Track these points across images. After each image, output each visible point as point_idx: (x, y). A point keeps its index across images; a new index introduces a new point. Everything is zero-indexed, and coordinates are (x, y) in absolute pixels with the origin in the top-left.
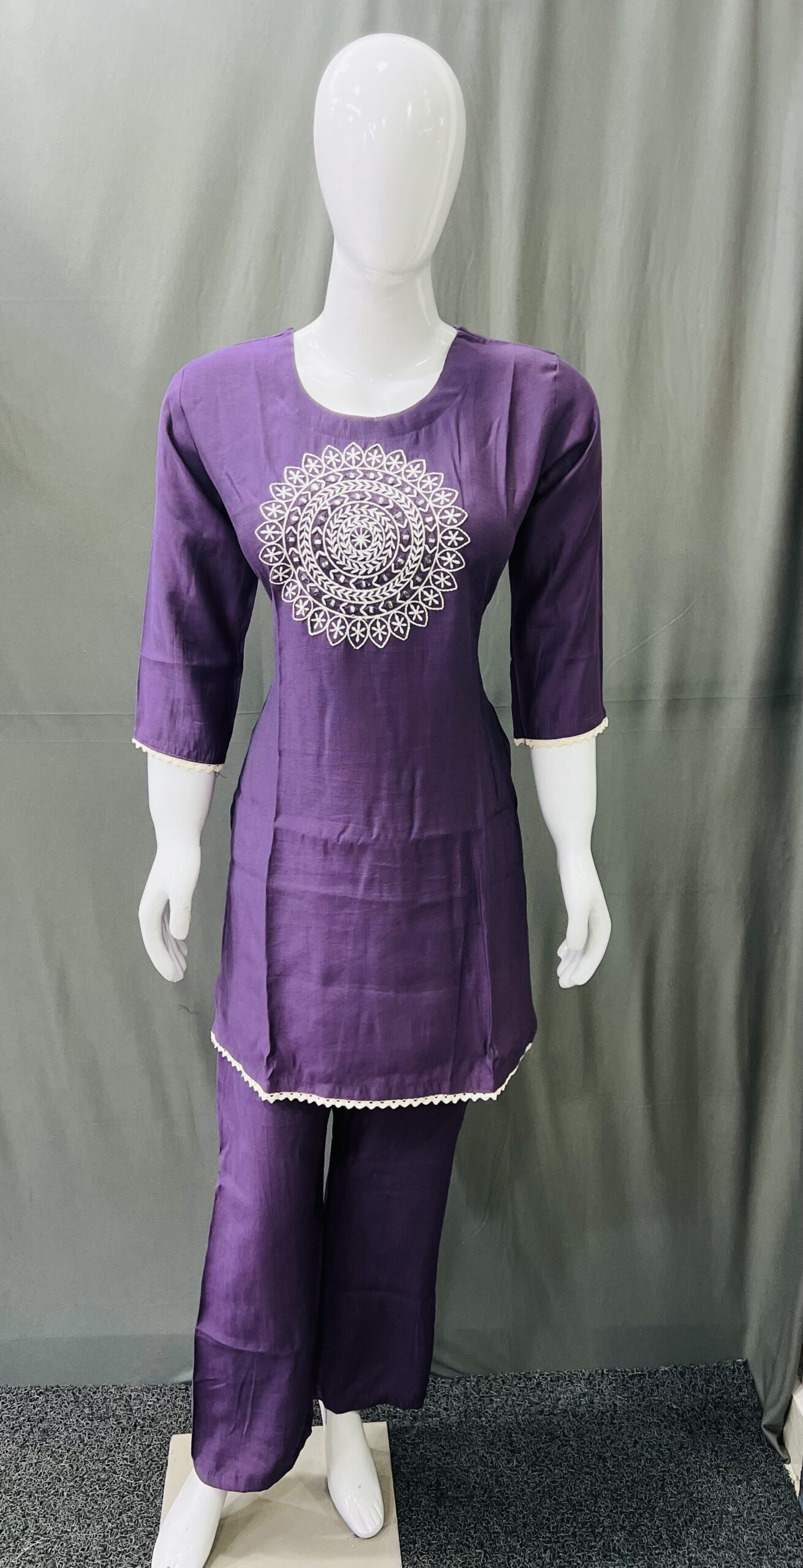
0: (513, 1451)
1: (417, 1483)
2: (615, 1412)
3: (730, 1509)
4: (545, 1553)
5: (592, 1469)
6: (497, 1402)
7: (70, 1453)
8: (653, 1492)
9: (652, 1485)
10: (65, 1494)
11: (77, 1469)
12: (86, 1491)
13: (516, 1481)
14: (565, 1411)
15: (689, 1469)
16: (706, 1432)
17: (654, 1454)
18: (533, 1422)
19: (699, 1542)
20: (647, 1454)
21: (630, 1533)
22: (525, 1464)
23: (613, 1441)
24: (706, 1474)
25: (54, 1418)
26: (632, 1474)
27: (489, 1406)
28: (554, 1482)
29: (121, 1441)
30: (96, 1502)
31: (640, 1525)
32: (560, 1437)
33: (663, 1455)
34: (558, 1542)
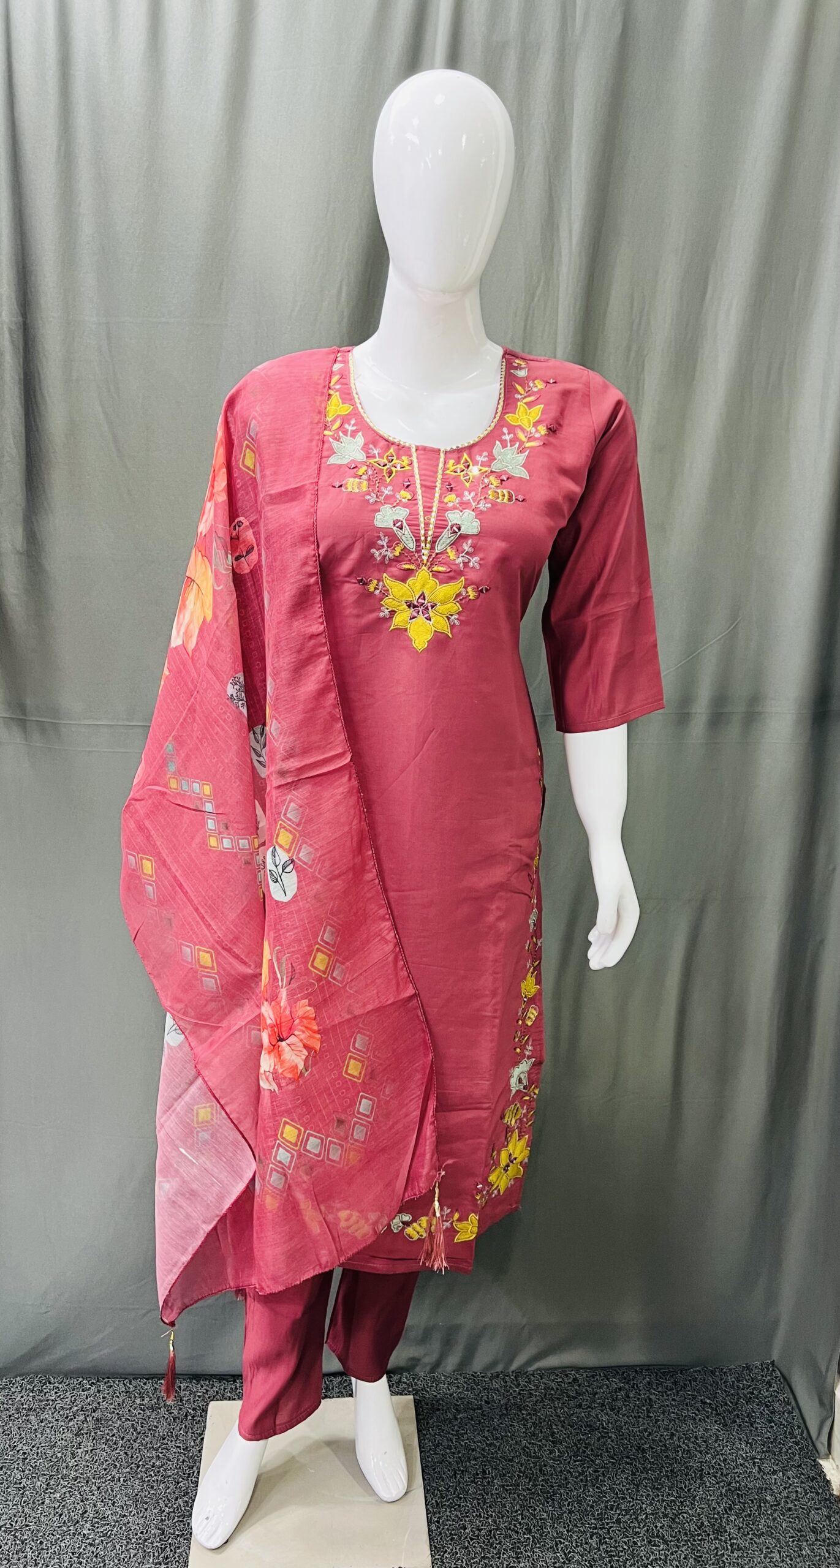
0: (553, 1442)
1: (463, 1471)
2: (651, 1406)
3: (767, 1498)
4: (591, 1538)
5: (631, 1459)
6: (536, 1395)
7: (125, 1440)
8: (692, 1482)
9: (691, 1475)
10: (122, 1480)
11: (132, 1457)
12: (142, 1477)
13: (559, 1469)
15: (725, 1460)
16: (740, 1426)
17: (691, 1445)
18: (572, 1415)
19: (739, 1529)
20: (684, 1446)
21: (673, 1519)
22: (566, 1455)
23: (650, 1434)
24: (742, 1465)
25: (107, 1408)
26: (671, 1465)
27: (528, 1400)
28: (597, 1471)
29: (173, 1429)
30: (152, 1487)
31: (682, 1513)
32: (598, 1429)
33: (700, 1447)
34: (605, 1528)
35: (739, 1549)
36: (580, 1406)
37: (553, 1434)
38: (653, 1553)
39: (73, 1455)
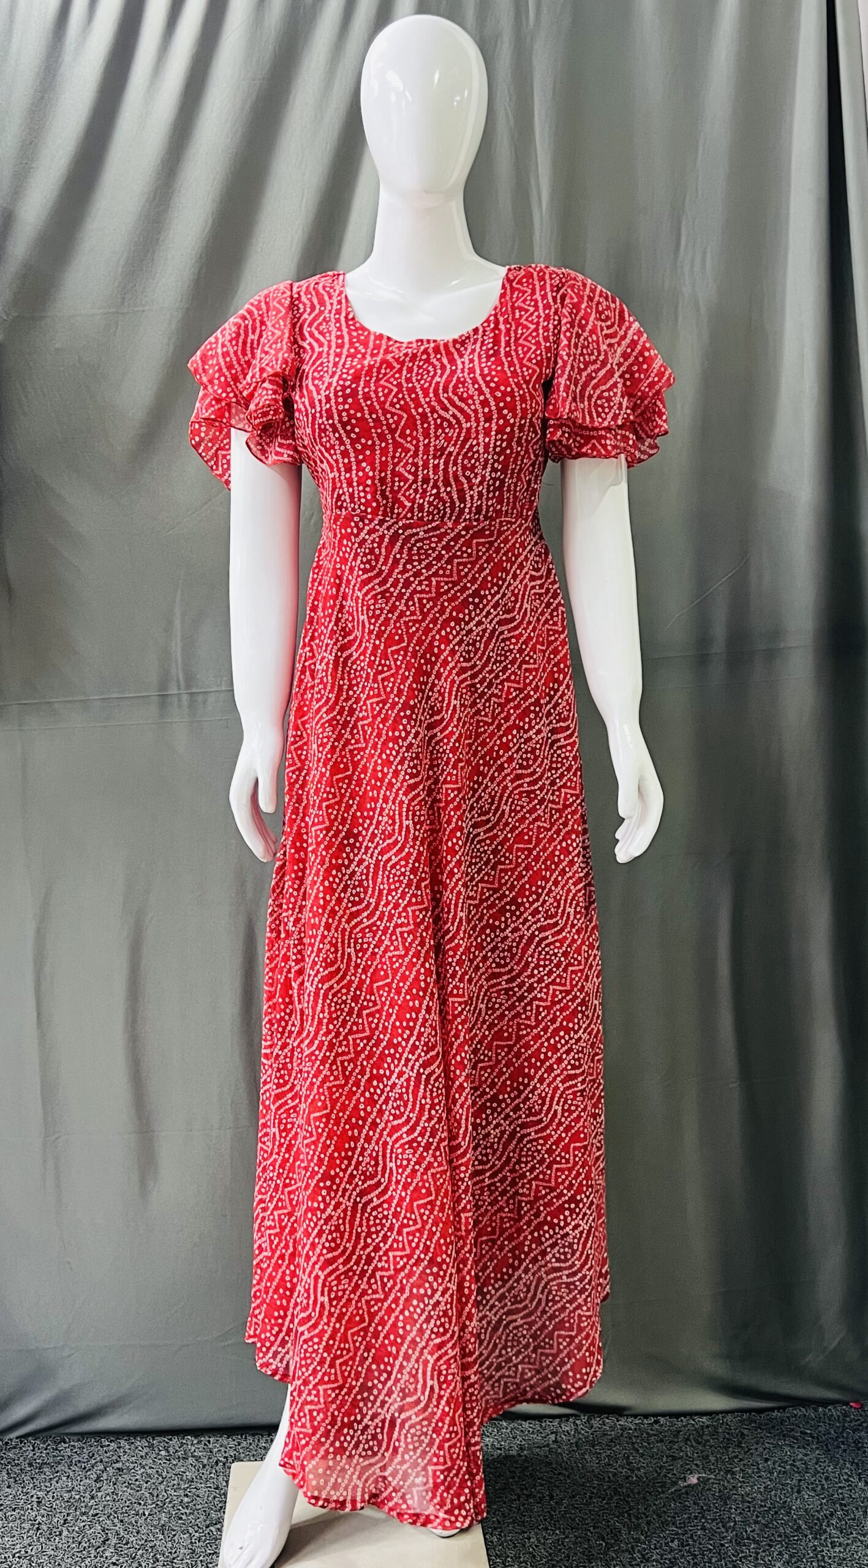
0: (632, 1471)
1: (528, 1496)
4: (672, 1541)
14: (688, 1439)
16: (845, 1451)
17: (788, 1467)
19: (841, 1532)
23: (741, 1460)
24: (847, 1480)
30: (181, 1519)
35: (840, 1545)
36: (661, 1441)
37: (629, 1463)
38: (742, 1552)
39: (92, 1497)
